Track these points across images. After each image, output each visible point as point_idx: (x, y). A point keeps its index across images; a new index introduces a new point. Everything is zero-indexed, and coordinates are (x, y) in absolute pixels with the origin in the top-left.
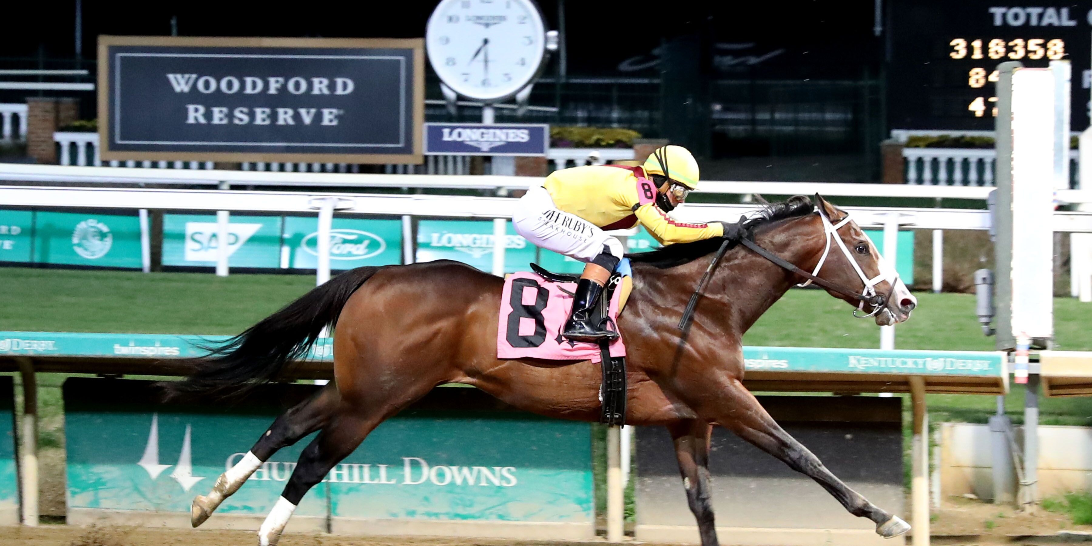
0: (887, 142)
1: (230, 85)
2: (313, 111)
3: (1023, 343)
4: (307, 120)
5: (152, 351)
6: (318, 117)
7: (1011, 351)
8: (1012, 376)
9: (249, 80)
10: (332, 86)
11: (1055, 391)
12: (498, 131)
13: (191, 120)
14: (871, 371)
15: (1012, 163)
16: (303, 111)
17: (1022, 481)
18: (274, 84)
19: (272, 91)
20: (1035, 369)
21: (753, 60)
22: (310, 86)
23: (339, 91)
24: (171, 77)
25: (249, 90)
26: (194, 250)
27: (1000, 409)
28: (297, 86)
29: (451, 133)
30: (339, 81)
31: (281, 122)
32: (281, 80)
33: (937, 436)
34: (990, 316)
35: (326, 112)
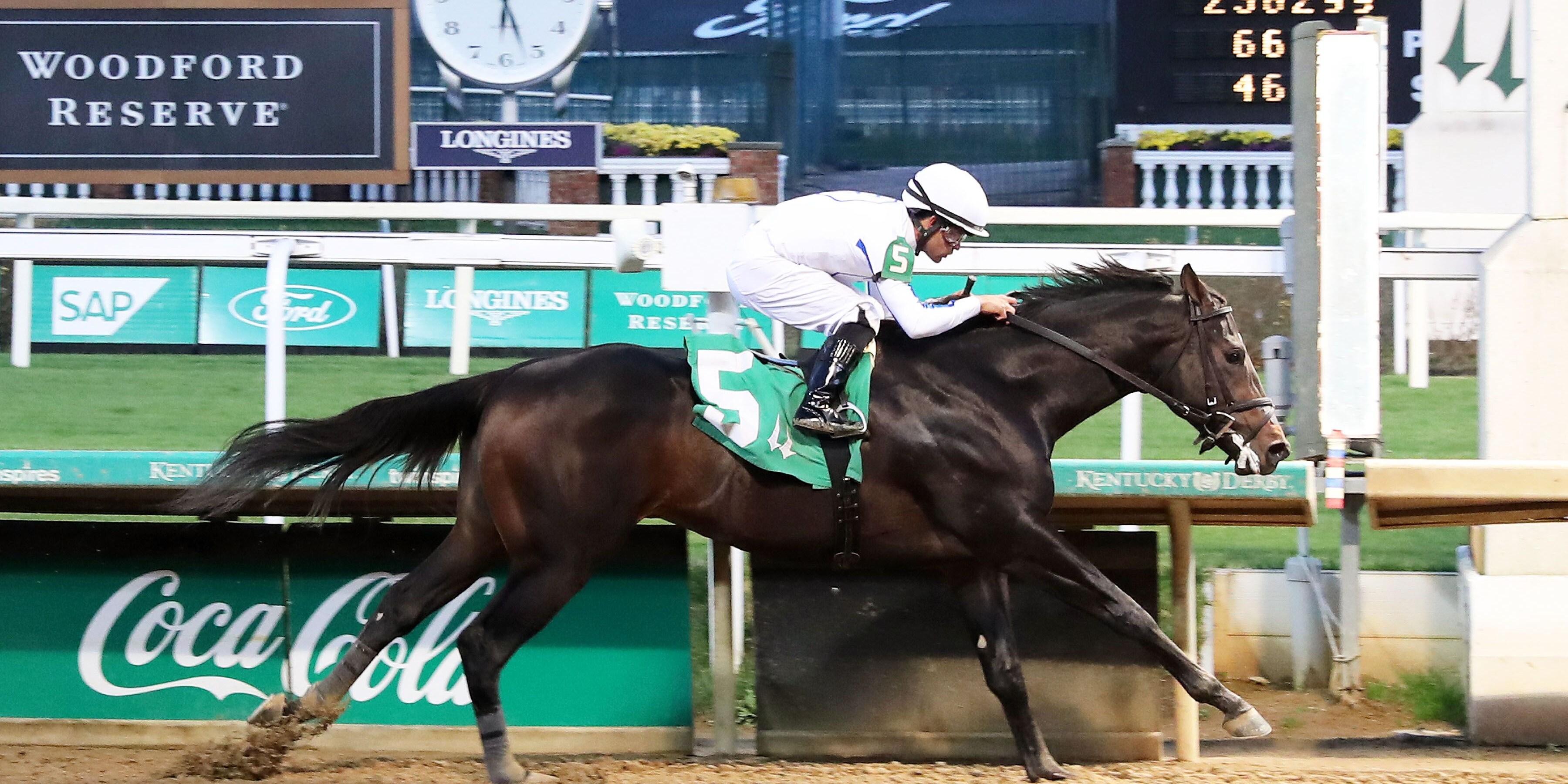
0: (1109, 142)
1: (114, 67)
2: (241, 105)
3: (1337, 447)
4: (233, 119)
5: (19, 475)
6: (250, 114)
7: (1318, 459)
8: (1321, 497)
9: (143, 59)
10: (270, 68)
11: (1386, 520)
12: (524, 134)
13: (56, 121)
14: (1109, 493)
15: (1318, 174)
16: (226, 106)
17: (1337, 656)
18: (181, 66)
19: (179, 75)
20: (1356, 486)
21: (899, 20)
22: (237, 67)
23: (281, 74)
24: (25, 55)
25: (143, 75)
26: (64, 319)
27: (1302, 549)
28: (217, 67)
29: (453, 138)
30: (281, 59)
31: (193, 122)
32: (192, 58)
33: (1207, 588)
34: (1285, 407)
35: (261, 106)
